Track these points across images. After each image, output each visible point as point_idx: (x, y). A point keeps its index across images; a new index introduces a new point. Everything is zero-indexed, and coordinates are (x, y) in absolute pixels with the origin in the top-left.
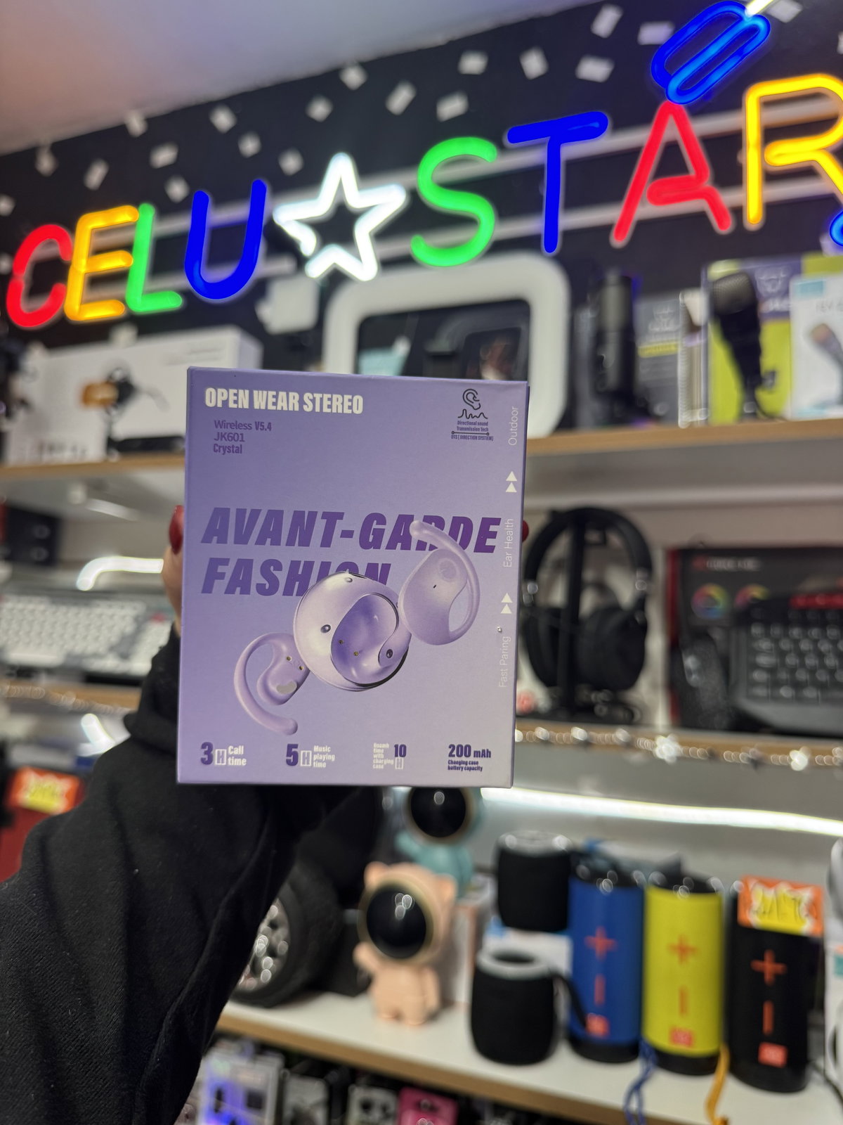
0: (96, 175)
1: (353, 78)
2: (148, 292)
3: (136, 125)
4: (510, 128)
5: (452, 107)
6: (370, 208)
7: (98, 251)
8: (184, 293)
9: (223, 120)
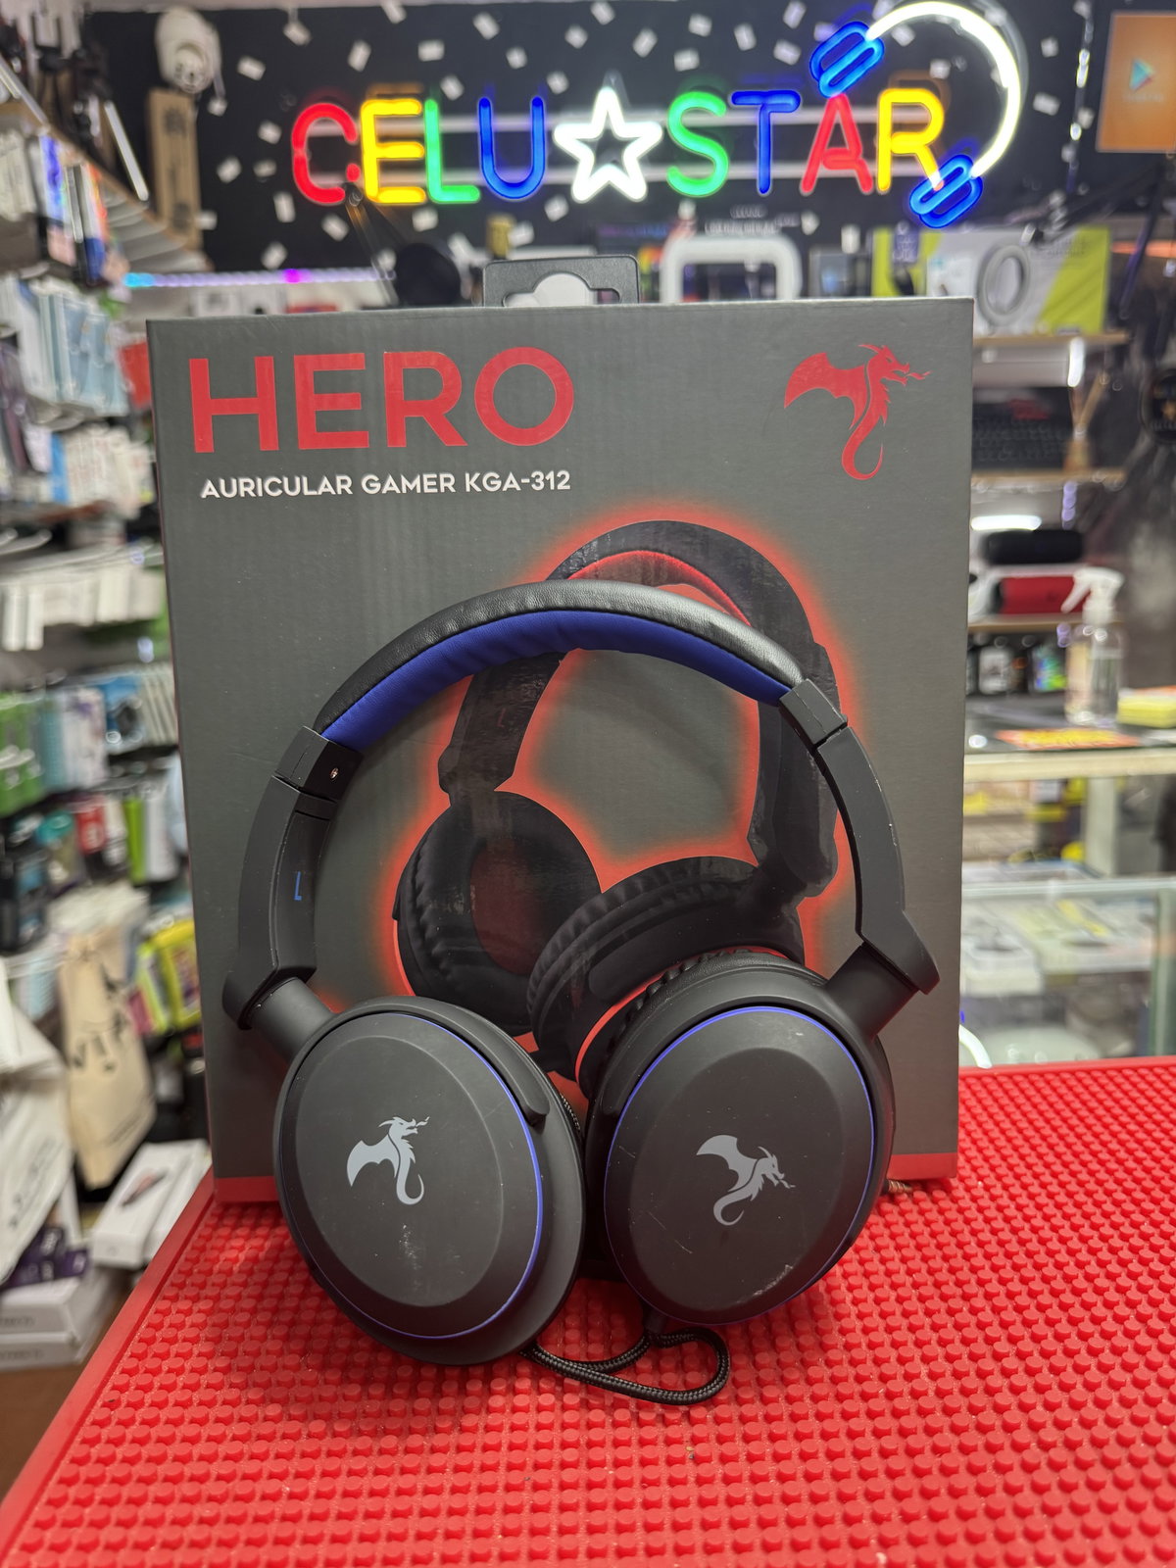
0: (359, 56)
1: (603, 13)
2: (445, 184)
3: (395, 14)
4: (734, 92)
5: (686, 60)
6: (636, 139)
7: (384, 139)
8: (483, 189)
9: (486, 27)
